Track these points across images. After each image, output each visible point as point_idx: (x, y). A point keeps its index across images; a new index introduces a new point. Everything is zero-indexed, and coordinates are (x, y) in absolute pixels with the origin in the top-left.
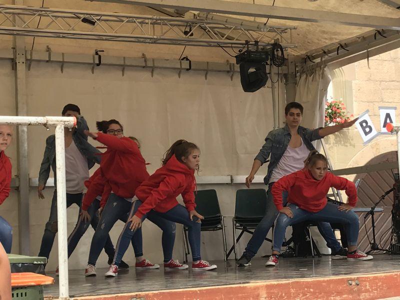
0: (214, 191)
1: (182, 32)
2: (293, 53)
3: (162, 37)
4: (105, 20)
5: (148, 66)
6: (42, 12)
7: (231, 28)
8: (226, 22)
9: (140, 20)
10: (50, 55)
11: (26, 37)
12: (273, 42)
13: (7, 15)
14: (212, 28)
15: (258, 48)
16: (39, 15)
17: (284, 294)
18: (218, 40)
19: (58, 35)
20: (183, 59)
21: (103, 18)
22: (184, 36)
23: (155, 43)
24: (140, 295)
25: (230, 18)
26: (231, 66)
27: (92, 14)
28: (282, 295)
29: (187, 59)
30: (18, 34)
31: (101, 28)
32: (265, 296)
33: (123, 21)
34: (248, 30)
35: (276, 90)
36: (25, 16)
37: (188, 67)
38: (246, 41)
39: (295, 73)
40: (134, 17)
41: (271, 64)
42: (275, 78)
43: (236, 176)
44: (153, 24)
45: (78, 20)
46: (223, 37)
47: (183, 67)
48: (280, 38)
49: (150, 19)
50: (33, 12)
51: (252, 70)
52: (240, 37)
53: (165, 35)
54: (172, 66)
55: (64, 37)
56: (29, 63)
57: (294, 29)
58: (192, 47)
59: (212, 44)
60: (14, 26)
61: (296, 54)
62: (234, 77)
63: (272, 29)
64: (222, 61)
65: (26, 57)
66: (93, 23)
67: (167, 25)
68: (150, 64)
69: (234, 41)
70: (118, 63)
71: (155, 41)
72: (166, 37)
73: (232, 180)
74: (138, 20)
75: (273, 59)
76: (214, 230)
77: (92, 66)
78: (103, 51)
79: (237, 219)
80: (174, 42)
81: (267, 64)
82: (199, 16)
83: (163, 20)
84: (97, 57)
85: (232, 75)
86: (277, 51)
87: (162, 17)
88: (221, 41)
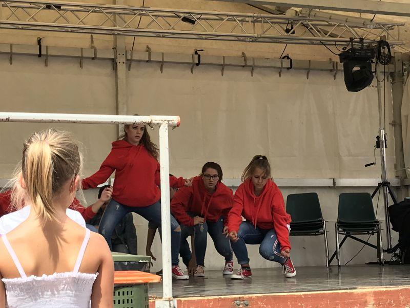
0: (316, 194)
1: (284, 30)
2: (400, 51)
3: (263, 35)
4: (204, 19)
5: (248, 65)
6: (142, 12)
7: (334, 25)
8: (330, 18)
9: (240, 19)
10: (149, 55)
11: (126, 37)
12: (379, 39)
13: (108, 15)
14: (314, 25)
15: (363, 45)
16: (140, 14)
17: (392, 302)
18: (321, 38)
19: (158, 35)
20: (284, 58)
21: (203, 16)
22: (286, 34)
23: (255, 41)
24: (243, 297)
25: (335, 14)
26: (334, 64)
27: (192, 13)
28: (390, 302)
29: (288, 58)
30: (119, 34)
31: (201, 28)
32: (373, 303)
33: (222, 20)
34: (352, 27)
35: (382, 89)
36: (126, 15)
37: (288, 65)
38: (350, 38)
39: (401, 72)
40: (235, 16)
41: (377, 62)
42: (381, 77)
43: (340, 179)
44: (254, 22)
45: (178, 18)
46: (326, 34)
47: (283, 66)
48: (386, 35)
49: (251, 17)
50: (134, 12)
51: (356, 69)
52: (344, 35)
53: (266, 33)
54: (273, 64)
55: (164, 37)
56: (129, 63)
57: (402, 25)
58: (294, 45)
59: (315, 42)
60: (115, 26)
61: (403, 52)
62: (337, 76)
63: (379, 26)
64: (325, 59)
65: (126, 57)
66: (193, 22)
67: (267, 22)
68: (250, 63)
69: (338, 39)
70: (217, 63)
71: (255, 40)
72: (267, 35)
73: (334, 183)
74: (238, 18)
75: (379, 56)
76: (315, 235)
77: (192, 65)
78: (203, 50)
79: (340, 224)
80: (274, 40)
81: (372, 62)
82: (301, 13)
83: (264, 17)
84: (196, 56)
85: (336, 74)
86: (384, 48)
87: (262, 15)
88: (324, 38)
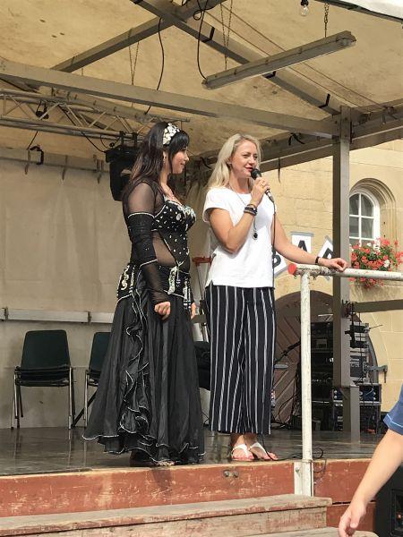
0: (64, 332)
1: (33, 112)
3: (4, 117)
7: (101, 113)
8: (94, 104)
14: (75, 110)
15: (136, 143)
17: (135, 488)
18: (83, 128)
20: (32, 149)
22: (37, 118)
26: (99, 163)
29: (39, 149)
32: (110, 489)
37: (38, 160)
38: (120, 132)
43: (96, 314)
46: (90, 123)
47: (32, 160)
51: (126, 172)
52: (113, 125)
53: (9, 114)
54: (18, 156)
57: (186, 122)
58: (47, 133)
59: (74, 132)
62: (102, 178)
64: (87, 156)
67: (12, 100)
69: (105, 131)
73: (89, 318)
79: (92, 373)
80: (21, 124)
83: (8, 93)
85: (100, 176)
87: (5, 90)
88: (86, 129)
